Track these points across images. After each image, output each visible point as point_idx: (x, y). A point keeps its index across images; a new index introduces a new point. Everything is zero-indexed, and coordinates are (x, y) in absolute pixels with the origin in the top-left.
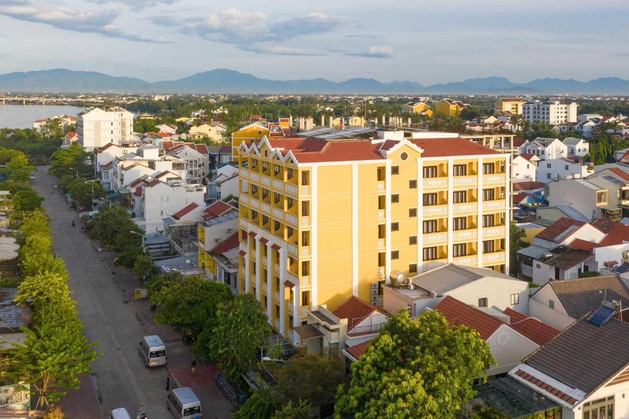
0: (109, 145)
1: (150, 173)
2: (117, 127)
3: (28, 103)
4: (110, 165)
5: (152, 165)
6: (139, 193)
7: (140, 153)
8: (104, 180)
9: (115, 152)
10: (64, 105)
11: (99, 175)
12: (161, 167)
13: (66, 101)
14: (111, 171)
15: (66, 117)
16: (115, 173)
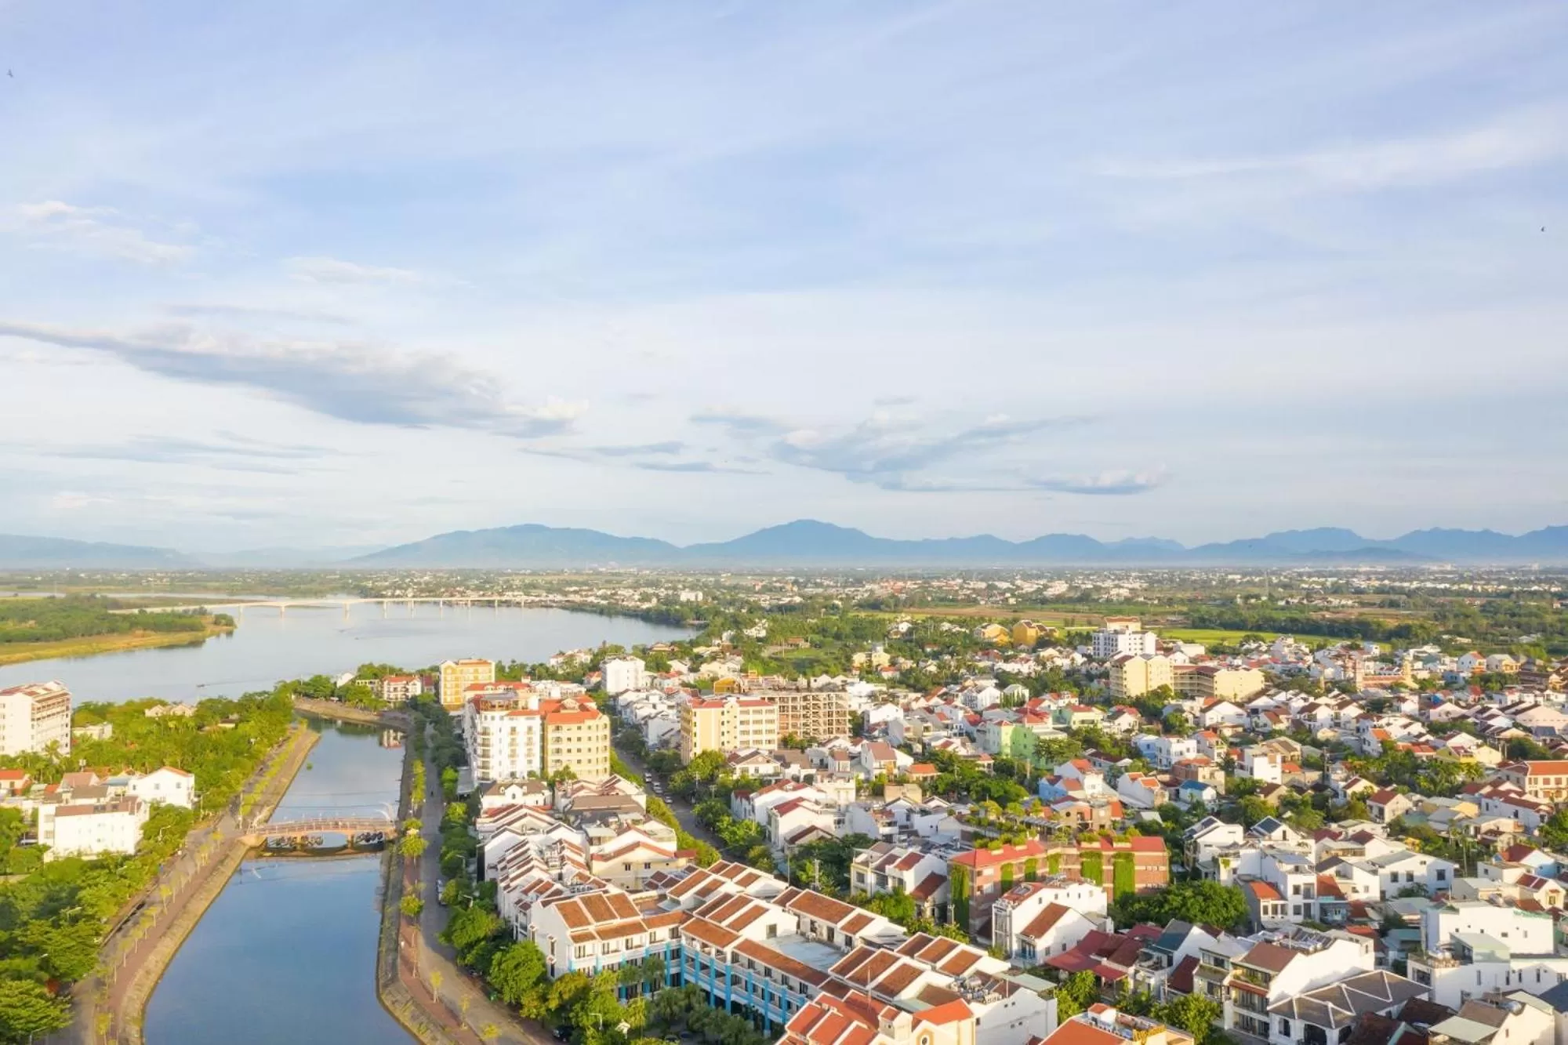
0: (626, 691)
1: (653, 712)
2: (632, 675)
3: (501, 603)
4: (628, 705)
5: (654, 706)
6: (646, 724)
7: (647, 698)
8: (624, 716)
9: (630, 697)
10: (551, 607)
11: (620, 713)
12: (660, 707)
13: (554, 601)
14: (628, 710)
15: (580, 652)
16: (632, 712)
